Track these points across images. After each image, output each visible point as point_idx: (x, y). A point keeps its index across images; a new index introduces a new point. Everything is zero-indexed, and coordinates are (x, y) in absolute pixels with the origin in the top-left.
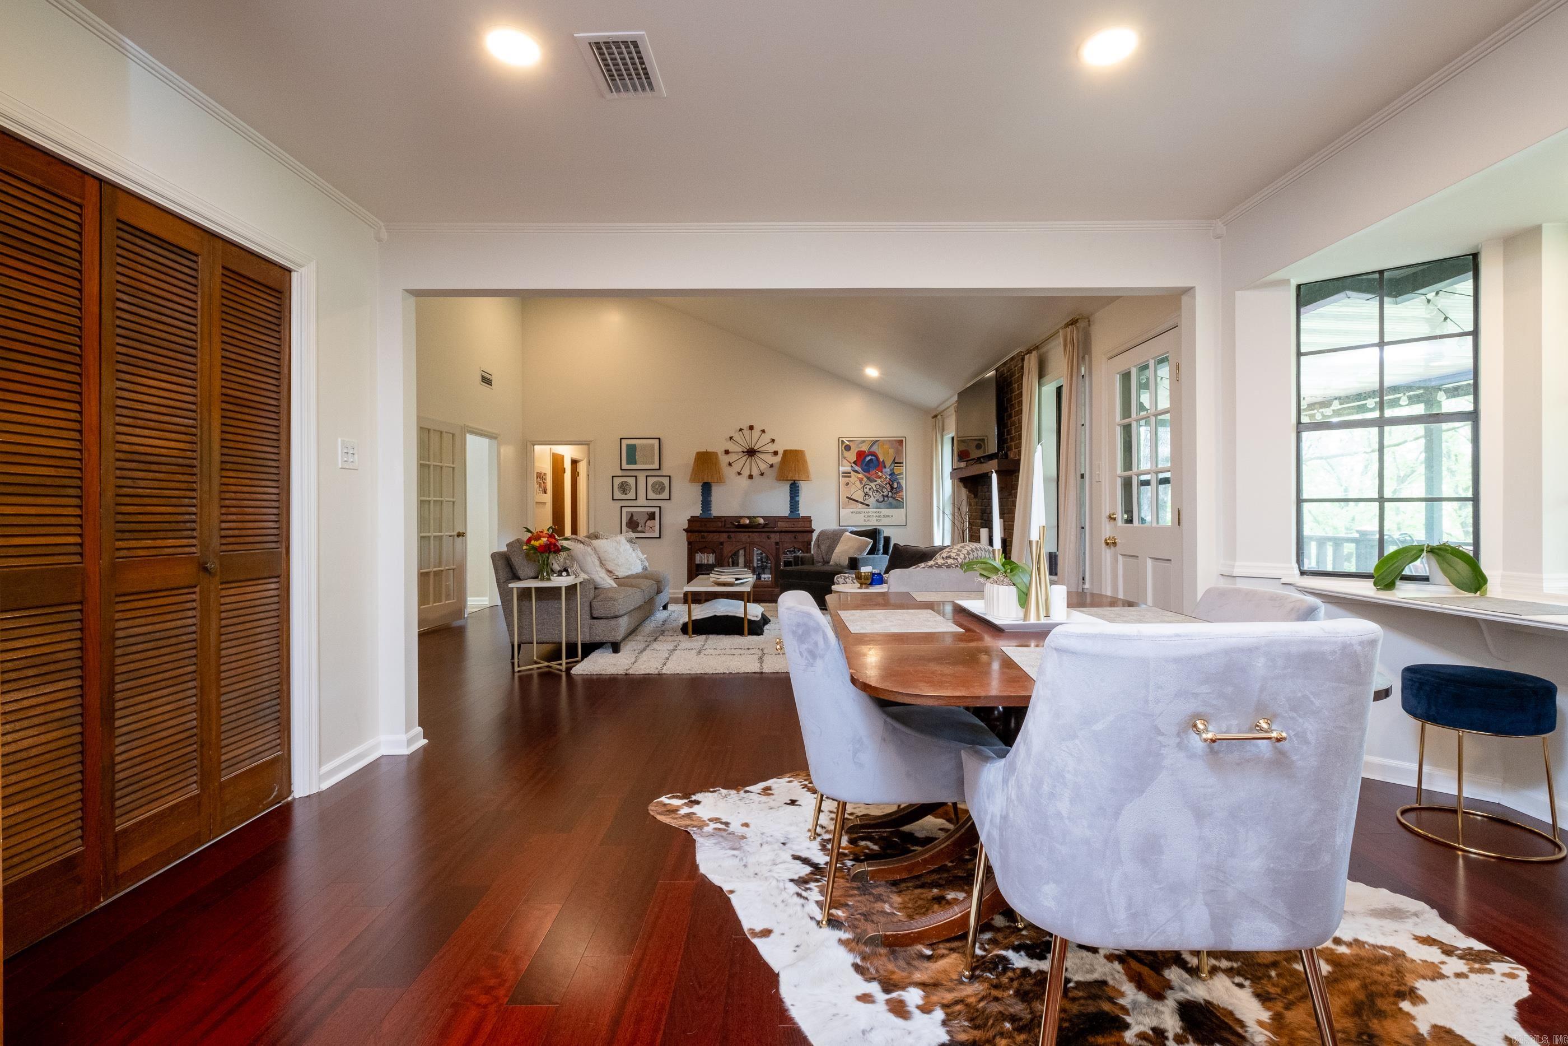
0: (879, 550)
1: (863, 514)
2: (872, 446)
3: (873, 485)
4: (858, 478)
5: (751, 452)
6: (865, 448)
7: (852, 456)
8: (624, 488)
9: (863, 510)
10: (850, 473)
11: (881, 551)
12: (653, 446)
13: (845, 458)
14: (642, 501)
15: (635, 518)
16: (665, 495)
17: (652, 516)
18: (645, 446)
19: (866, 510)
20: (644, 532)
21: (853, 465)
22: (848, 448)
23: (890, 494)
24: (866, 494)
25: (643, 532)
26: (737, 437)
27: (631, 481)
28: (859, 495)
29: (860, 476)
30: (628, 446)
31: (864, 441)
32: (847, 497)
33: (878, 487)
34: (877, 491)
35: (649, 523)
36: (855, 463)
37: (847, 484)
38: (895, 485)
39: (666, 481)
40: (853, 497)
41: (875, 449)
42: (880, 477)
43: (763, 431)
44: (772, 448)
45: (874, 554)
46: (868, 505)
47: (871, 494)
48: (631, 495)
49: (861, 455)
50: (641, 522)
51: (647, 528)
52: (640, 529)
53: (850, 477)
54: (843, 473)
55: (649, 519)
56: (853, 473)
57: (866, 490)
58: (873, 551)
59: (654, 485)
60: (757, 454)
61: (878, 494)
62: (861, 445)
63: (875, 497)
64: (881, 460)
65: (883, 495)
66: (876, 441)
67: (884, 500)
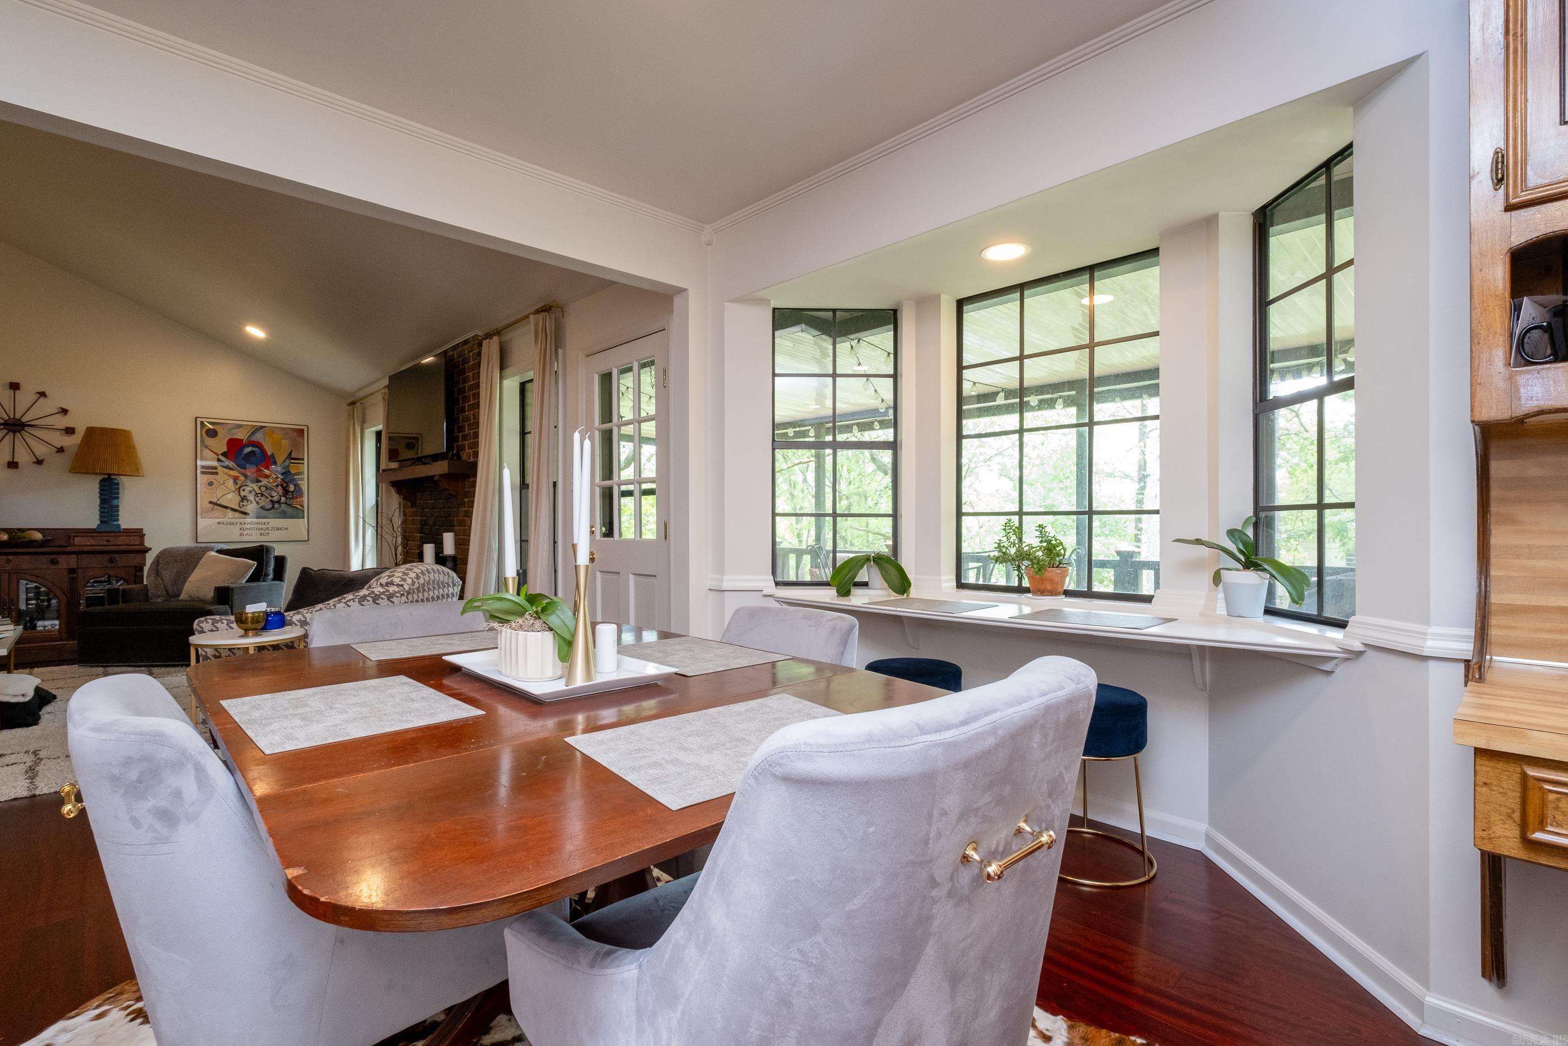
0: (267, 575)
1: (239, 526)
2: (253, 433)
3: (255, 486)
4: (230, 476)
5: (13, 426)
6: (241, 435)
7: (220, 445)
9: (239, 521)
10: (216, 468)
11: (271, 576)
13: (207, 447)
19: (243, 521)
21: (222, 458)
22: (212, 433)
23: (283, 499)
24: (244, 499)
28: (231, 500)
29: (234, 473)
31: (240, 426)
32: (211, 502)
33: (263, 489)
34: (262, 495)
36: (224, 454)
37: (211, 484)
38: (292, 488)
40: (221, 502)
41: (258, 437)
42: (267, 477)
43: (42, 394)
44: (63, 422)
45: (258, 580)
46: (245, 513)
47: (251, 498)
49: (234, 444)
53: (217, 473)
54: (203, 467)
56: (221, 469)
57: (243, 494)
58: (257, 576)
60: (27, 428)
61: (263, 498)
62: (234, 431)
63: (258, 503)
64: (269, 454)
65: (271, 501)
66: (262, 427)
67: (273, 508)
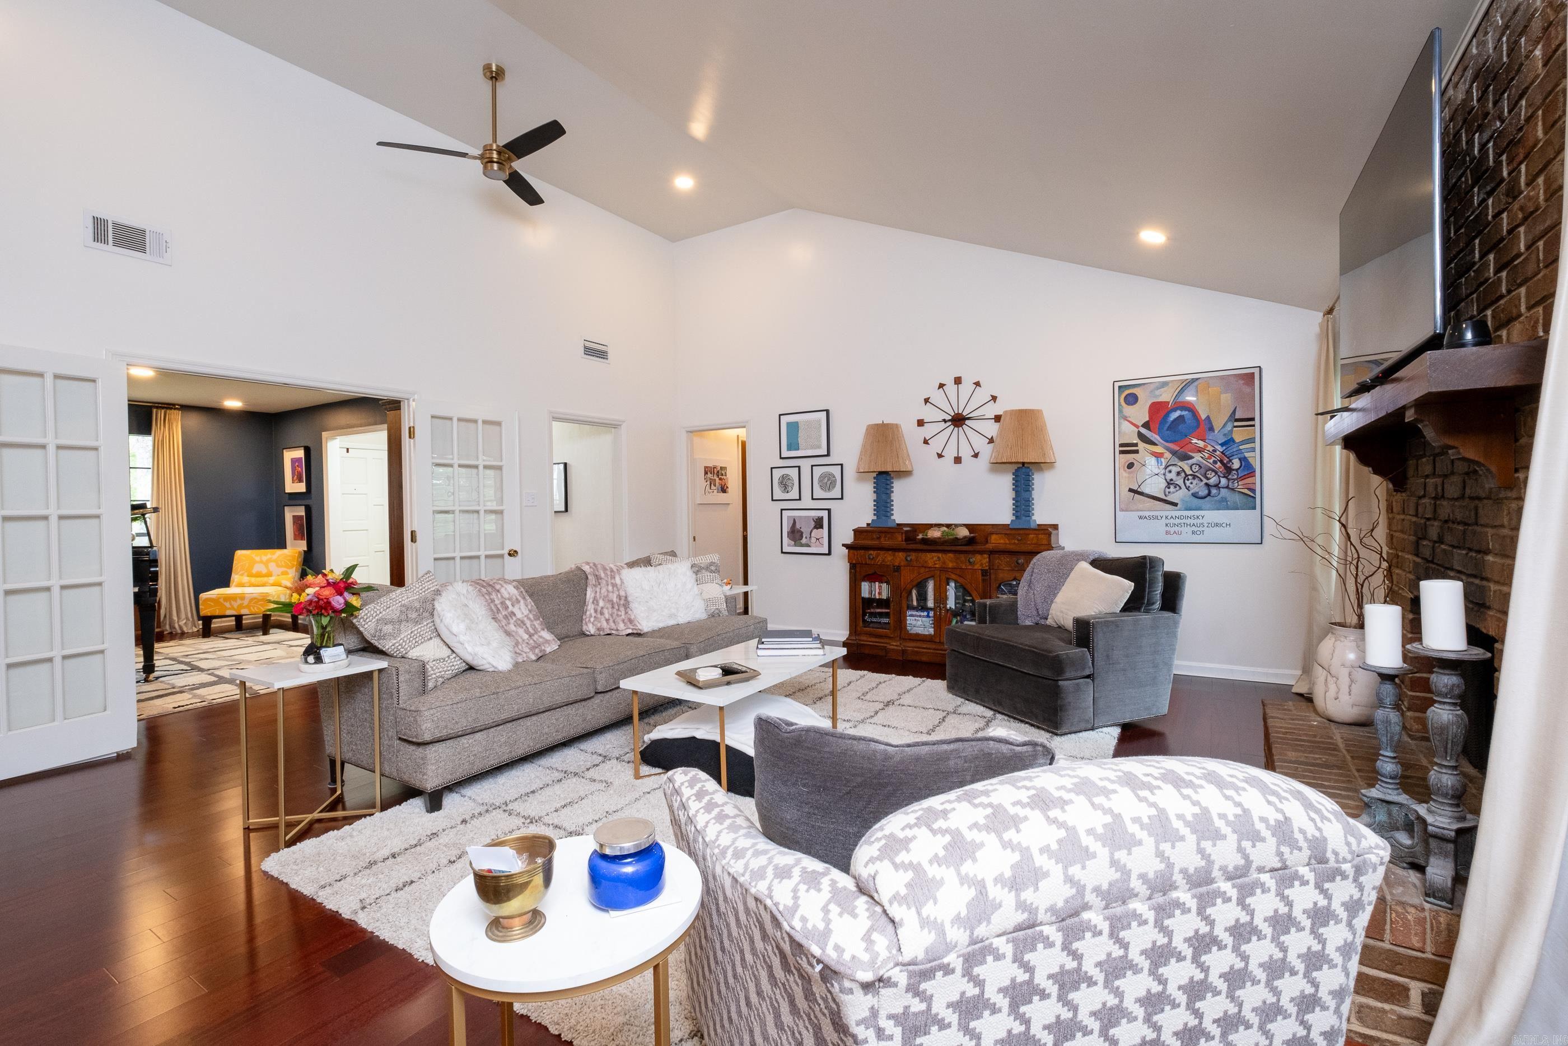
0: (1151, 603)
1: (1164, 521)
2: (1182, 391)
3: (1185, 465)
4: (1153, 453)
5: (958, 420)
6: (1166, 396)
7: (1140, 413)
8: (785, 484)
9: (1164, 514)
10: (1136, 445)
11: (1158, 605)
12: (819, 421)
13: (1125, 418)
14: (807, 502)
15: (798, 526)
16: (836, 493)
17: (818, 524)
18: (808, 423)
19: (1170, 514)
20: (809, 546)
21: (1143, 431)
22: (1132, 399)
23: (1224, 481)
24: (1170, 483)
25: (808, 546)
26: (937, 397)
27: (793, 473)
28: (1155, 486)
29: (1158, 449)
30: (789, 424)
31: (1165, 384)
32: (1131, 490)
33: (1196, 468)
34: (1194, 477)
35: (816, 533)
36: (1146, 425)
37: (1130, 466)
38: (1236, 464)
39: (836, 471)
40: (1142, 489)
41: (1190, 398)
42: (1200, 450)
43: (977, 384)
44: (993, 410)
45: (1138, 609)
46: (1175, 504)
47: (1180, 482)
48: (794, 494)
49: (1157, 409)
50: (806, 530)
51: (813, 540)
52: (804, 541)
53: (1137, 452)
54: (1121, 445)
55: (816, 527)
56: (1142, 446)
57: (1169, 476)
58: (1135, 603)
59: (822, 477)
60: (967, 422)
61: (1195, 482)
62: (1157, 392)
63: (1188, 488)
64: (1203, 417)
65: (1207, 484)
66: (1194, 380)
67: (1209, 494)
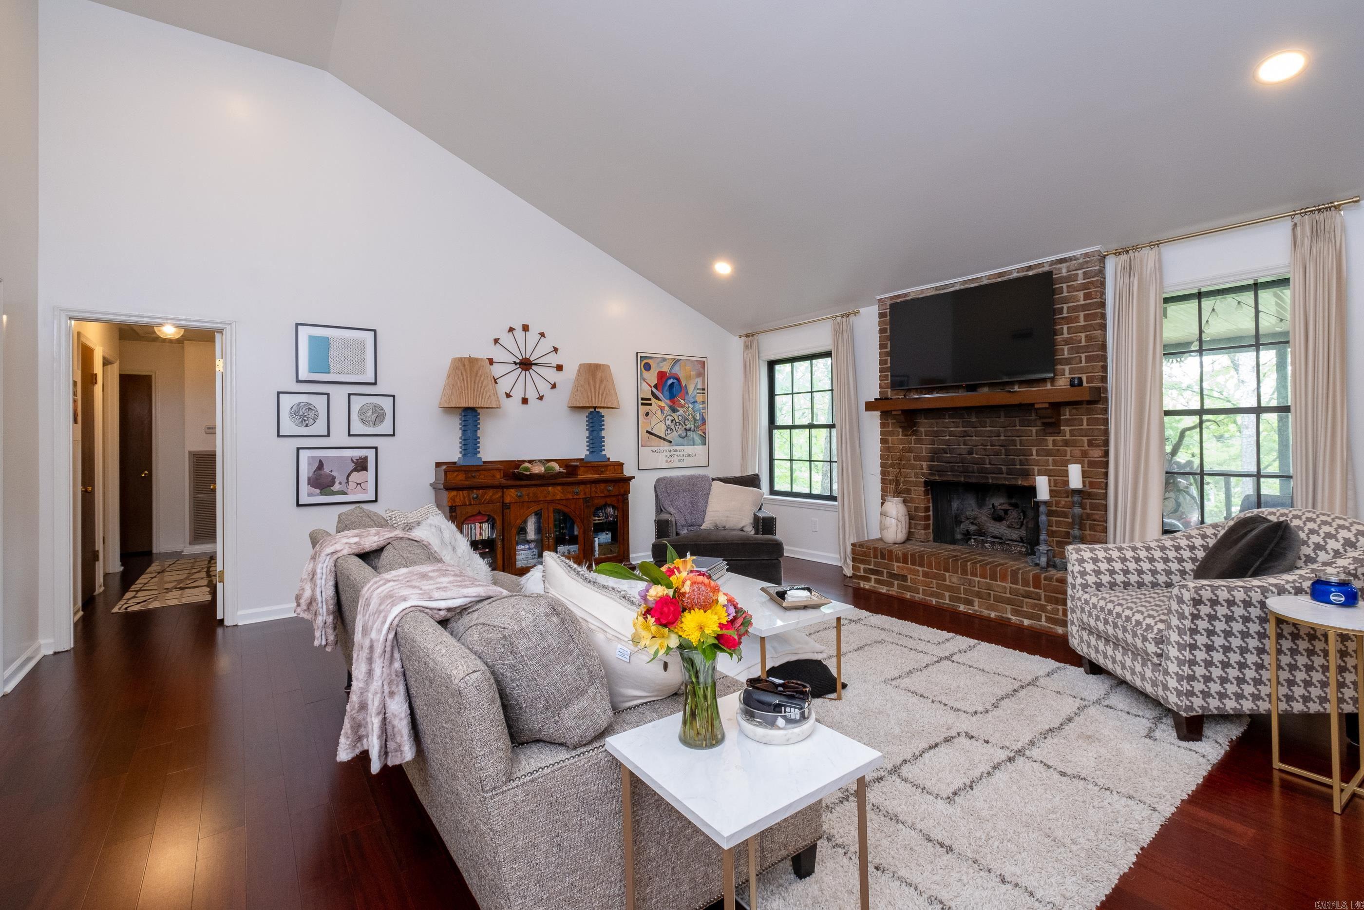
1: (665, 453)
2: (673, 367)
3: (675, 415)
4: (659, 406)
5: (526, 364)
6: (666, 368)
7: (652, 377)
8: (304, 415)
9: (665, 448)
10: (650, 399)
12: (363, 343)
13: (644, 380)
14: (340, 439)
15: (327, 470)
16: (386, 427)
17: (361, 465)
18: (346, 344)
19: (668, 449)
20: (345, 493)
21: (654, 390)
22: (647, 367)
23: (693, 427)
24: (668, 428)
25: (343, 493)
26: (507, 340)
27: (319, 403)
28: (660, 430)
29: (662, 404)
30: (312, 339)
31: (665, 360)
32: (648, 432)
33: (680, 418)
34: (680, 424)
35: (356, 477)
36: (656, 386)
37: (647, 414)
38: (698, 417)
39: (387, 404)
40: (654, 431)
41: (677, 370)
42: (682, 406)
43: (542, 335)
44: (554, 360)
46: (670, 442)
47: (673, 427)
48: (319, 427)
49: (662, 376)
50: (340, 477)
51: (352, 485)
52: (336, 487)
53: (650, 405)
54: (642, 399)
55: (356, 470)
56: (654, 401)
57: (667, 423)
59: (363, 410)
60: (534, 367)
61: (680, 427)
62: (662, 364)
63: (677, 431)
64: (684, 385)
65: (685, 429)
66: (679, 360)
67: (686, 435)
